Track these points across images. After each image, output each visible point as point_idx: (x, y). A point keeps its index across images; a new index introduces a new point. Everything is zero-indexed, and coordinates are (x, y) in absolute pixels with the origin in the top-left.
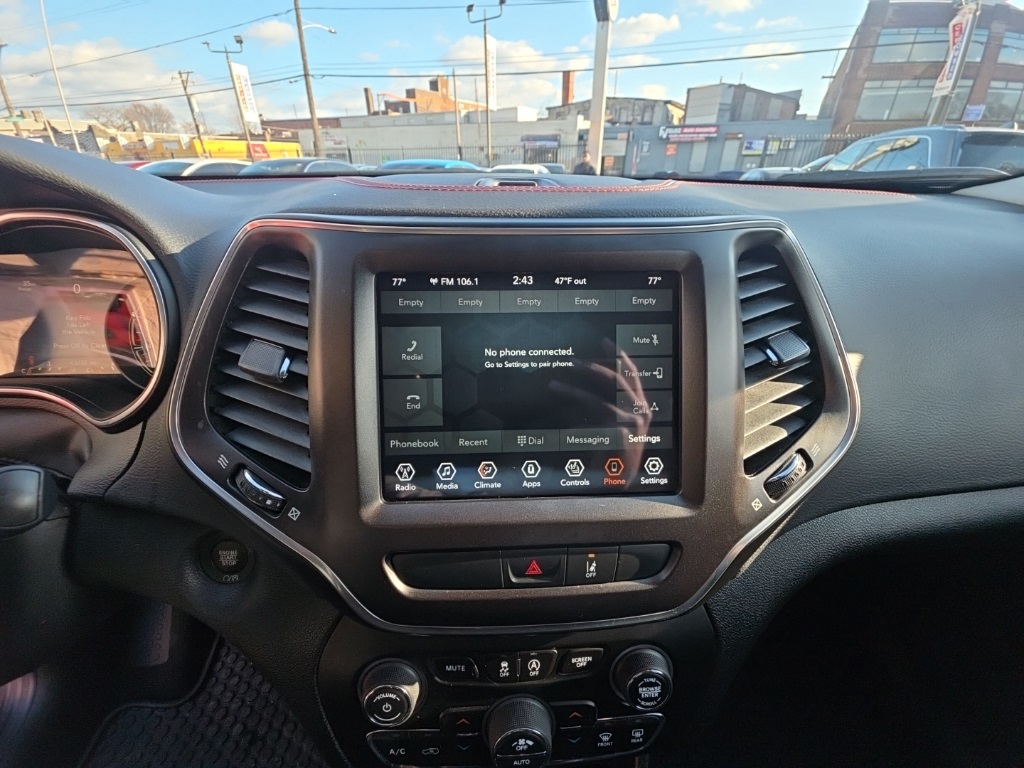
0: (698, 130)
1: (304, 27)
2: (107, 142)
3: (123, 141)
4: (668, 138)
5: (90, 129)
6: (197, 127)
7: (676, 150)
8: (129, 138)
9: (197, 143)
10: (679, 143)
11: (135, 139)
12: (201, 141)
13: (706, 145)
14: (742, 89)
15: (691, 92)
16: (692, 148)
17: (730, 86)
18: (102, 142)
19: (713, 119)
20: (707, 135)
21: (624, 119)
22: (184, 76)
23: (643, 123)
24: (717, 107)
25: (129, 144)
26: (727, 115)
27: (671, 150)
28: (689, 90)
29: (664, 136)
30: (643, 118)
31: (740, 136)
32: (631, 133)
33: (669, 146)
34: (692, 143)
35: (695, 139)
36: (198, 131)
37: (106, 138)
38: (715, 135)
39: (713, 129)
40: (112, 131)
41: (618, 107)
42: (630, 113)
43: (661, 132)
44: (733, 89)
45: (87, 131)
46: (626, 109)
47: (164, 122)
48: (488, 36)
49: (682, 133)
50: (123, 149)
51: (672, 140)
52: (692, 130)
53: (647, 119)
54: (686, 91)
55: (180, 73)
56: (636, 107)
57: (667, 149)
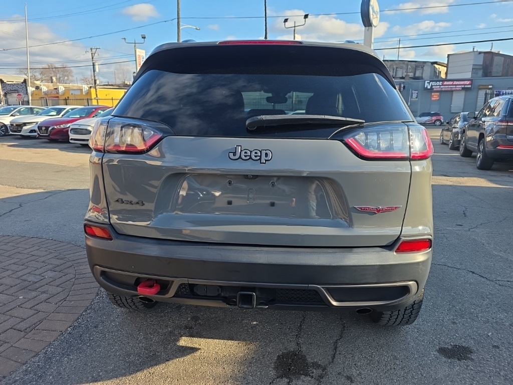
0: (455, 83)
1: (181, 28)
2: (34, 89)
3: (44, 89)
4: (432, 88)
5: (25, 81)
6: (95, 81)
7: (440, 96)
8: (48, 87)
9: (93, 90)
10: (440, 92)
11: (52, 88)
12: (96, 90)
13: (463, 93)
14: (490, 55)
15: (450, 57)
16: (452, 95)
17: (480, 53)
18: (31, 89)
19: (469, 75)
20: (463, 86)
21: (400, 75)
22: (94, 51)
23: (415, 78)
24: (471, 67)
25: (47, 91)
26: (480, 73)
27: (435, 96)
28: (449, 56)
29: (429, 87)
30: (415, 74)
31: (490, 87)
32: (402, 85)
33: (433, 94)
34: (452, 91)
35: (453, 89)
36: (95, 83)
37: (34, 87)
38: (470, 86)
39: (468, 82)
40: (38, 83)
41: (395, 67)
42: (404, 71)
43: (426, 84)
44: (483, 54)
45: (22, 83)
46: (402, 68)
47: (65, 76)
48: (296, 35)
49: (443, 85)
50: (43, 94)
51: (435, 89)
52: (451, 83)
53: (418, 74)
54: (447, 56)
55: (91, 49)
56: (409, 67)
57: (432, 96)
